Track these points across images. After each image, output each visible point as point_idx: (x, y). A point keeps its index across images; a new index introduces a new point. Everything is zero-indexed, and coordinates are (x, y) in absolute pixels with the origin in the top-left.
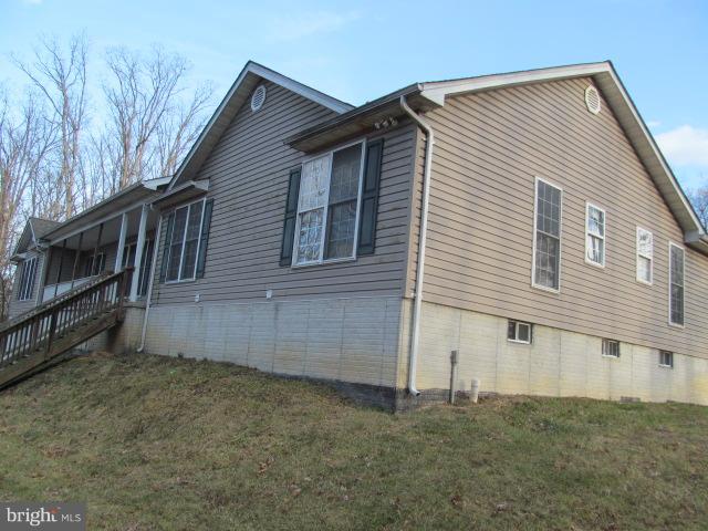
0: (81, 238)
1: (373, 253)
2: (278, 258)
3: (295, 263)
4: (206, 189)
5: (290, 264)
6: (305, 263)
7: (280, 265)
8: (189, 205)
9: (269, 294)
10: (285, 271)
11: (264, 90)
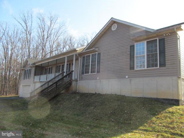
0: (48, 63)
1: (165, 66)
2: (129, 68)
3: (135, 69)
4: (97, 50)
5: (134, 69)
6: (139, 69)
7: (130, 69)
8: (91, 54)
9: (127, 77)
10: (132, 71)
11: (116, 25)
